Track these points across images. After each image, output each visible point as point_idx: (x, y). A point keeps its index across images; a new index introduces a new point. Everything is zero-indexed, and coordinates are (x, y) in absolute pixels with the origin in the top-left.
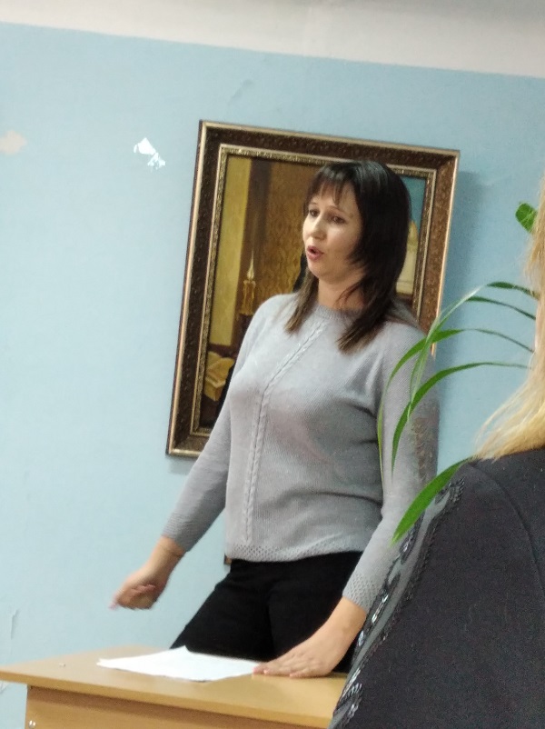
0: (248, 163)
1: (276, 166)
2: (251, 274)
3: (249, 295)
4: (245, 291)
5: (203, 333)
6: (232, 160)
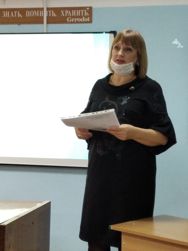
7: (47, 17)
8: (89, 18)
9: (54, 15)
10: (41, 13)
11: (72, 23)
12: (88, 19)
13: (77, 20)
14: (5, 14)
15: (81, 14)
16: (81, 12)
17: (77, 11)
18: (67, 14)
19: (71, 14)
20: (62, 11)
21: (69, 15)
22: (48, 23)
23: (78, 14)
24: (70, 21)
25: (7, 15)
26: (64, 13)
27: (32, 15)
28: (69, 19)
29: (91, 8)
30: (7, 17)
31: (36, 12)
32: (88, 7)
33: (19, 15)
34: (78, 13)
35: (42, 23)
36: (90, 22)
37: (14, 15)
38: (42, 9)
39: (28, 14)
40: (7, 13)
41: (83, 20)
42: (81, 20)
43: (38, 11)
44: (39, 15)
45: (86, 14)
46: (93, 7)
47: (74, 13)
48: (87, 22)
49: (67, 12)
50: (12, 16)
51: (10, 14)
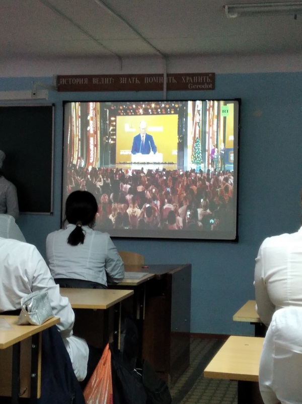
7: (167, 84)
9: (174, 81)
10: (161, 79)
11: (193, 89)
12: (211, 86)
13: (199, 87)
14: (122, 80)
15: (203, 80)
16: (203, 79)
17: (199, 77)
18: (188, 80)
19: (193, 80)
20: (183, 77)
21: (191, 81)
22: (168, 90)
23: (200, 81)
25: (124, 81)
26: (185, 79)
27: (151, 81)
28: (191, 86)
29: (213, 74)
30: (125, 83)
31: (156, 79)
32: (211, 73)
33: (137, 81)
34: (200, 79)
35: (162, 89)
36: (213, 88)
37: (131, 81)
38: (162, 75)
39: (147, 80)
40: (125, 79)
41: (205, 86)
42: (203, 86)
43: (157, 78)
44: (158, 81)
46: (216, 73)
47: (195, 79)
48: (210, 89)
49: (188, 78)
50: (129, 82)
51: (127, 80)
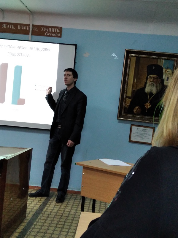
0: (135, 58)
1: (141, 58)
2: (135, 82)
3: (135, 86)
4: (134, 85)
5: (125, 94)
6: (132, 57)
7: (32, 31)
8: (59, 34)
9: (36, 30)
10: (28, 27)
11: (48, 36)
13: (52, 35)
14: (4, 26)
16: (55, 30)
17: (52, 29)
19: (48, 30)
20: (42, 28)
21: (47, 31)
22: (32, 35)
23: (53, 31)
24: (47, 35)
25: (5, 27)
26: (44, 29)
27: (22, 28)
28: (47, 33)
29: (61, 28)
30: (5, 28)
32: (59, 27)
33: (13, 28)
35: (29, 34)
36: (60, 37)
37: (10, 27)
38: (29, 25)
39: (19, 27)
40: (5, 25)
41: (55, 35)
42: (54, 35)
43: (26, 26)
44: (27, 28)
45: (58, 31)
46: (63, 27)
47: (50, 30)
48: (58, 37)
50: (8, 28)
51: (7, 26)
